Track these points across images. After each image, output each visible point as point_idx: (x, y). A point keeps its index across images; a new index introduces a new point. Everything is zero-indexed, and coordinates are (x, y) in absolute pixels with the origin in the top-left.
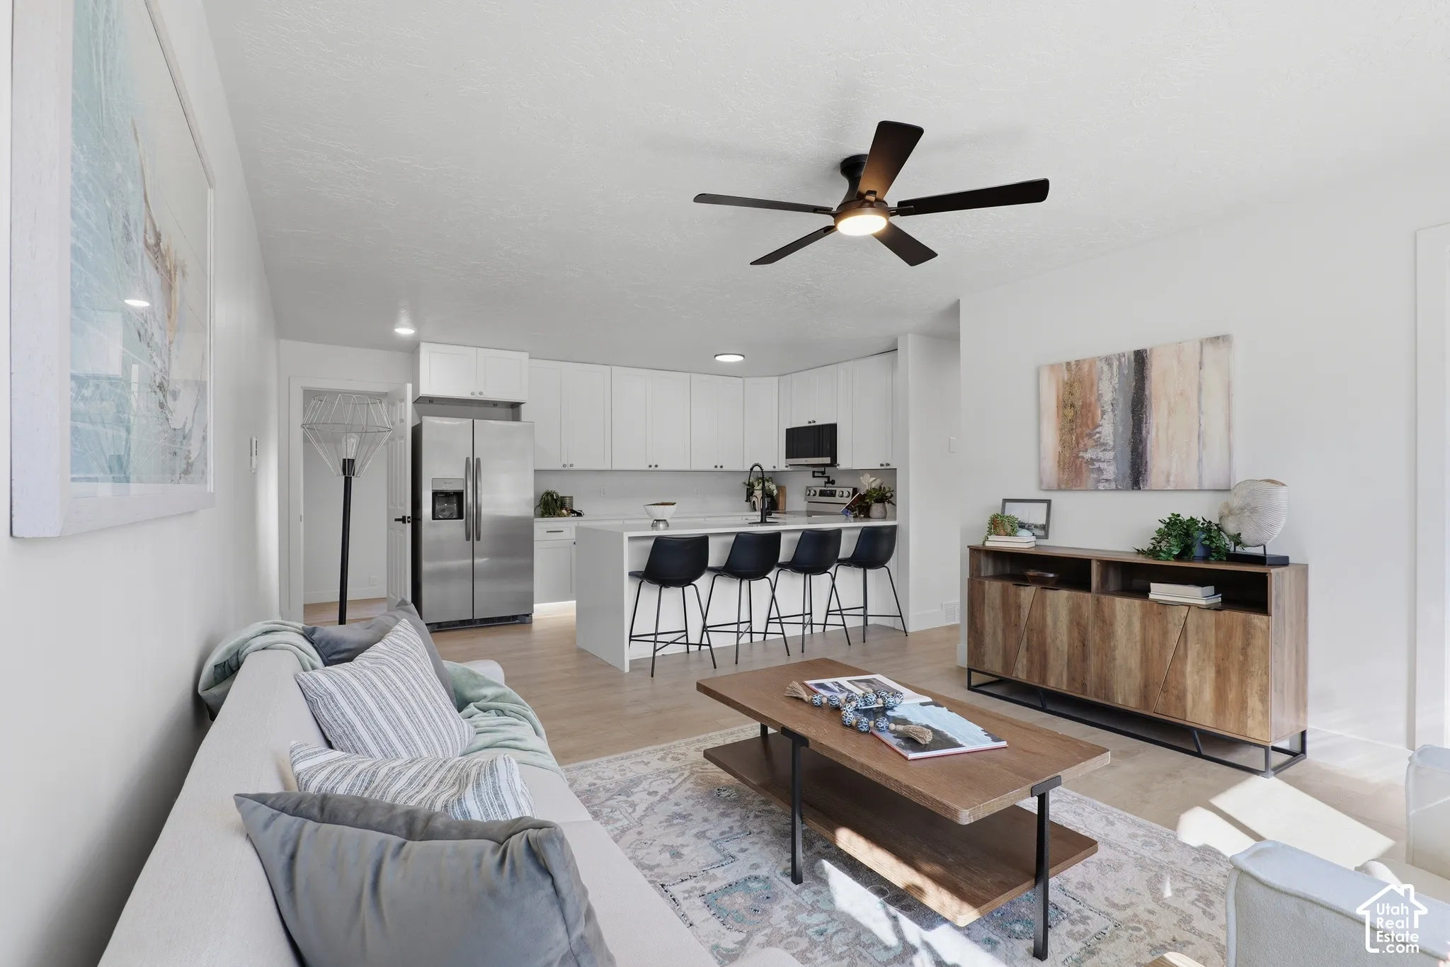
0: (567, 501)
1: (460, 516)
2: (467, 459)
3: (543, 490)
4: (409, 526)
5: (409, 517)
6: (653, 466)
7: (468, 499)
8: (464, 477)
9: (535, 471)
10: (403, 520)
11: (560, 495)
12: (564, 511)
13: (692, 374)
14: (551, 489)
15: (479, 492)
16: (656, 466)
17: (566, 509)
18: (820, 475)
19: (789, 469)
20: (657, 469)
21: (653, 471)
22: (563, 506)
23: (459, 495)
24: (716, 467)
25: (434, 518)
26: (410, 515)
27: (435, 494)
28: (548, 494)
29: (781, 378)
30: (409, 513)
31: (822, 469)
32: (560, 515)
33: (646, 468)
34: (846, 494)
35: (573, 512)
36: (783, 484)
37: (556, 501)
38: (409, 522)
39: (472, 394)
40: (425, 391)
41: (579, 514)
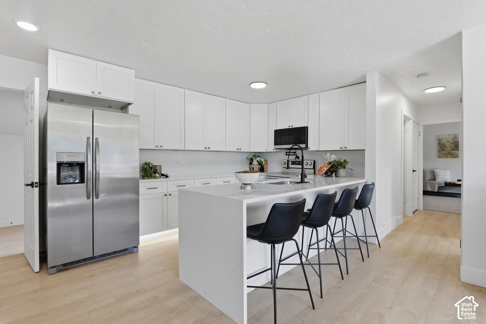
0: (158, 168)
1: (82, 181)
2: (88, 138)
3: (144, 162)
4: (36, 190)
5: (36, 183)
6: (207, 148)
7: (89, 168)
8: (85, 152)
9: (140, 149)
10: (32, 185)
11: (154, 165)
12: (157, 175)
13: (226, 99)
14: (148, 161)
15: (97, 162)
16: (209, 148)
17: (158, 173)
18: (293, 154)
19: (275, 151)
20: (209, 150)
21: (207, 150)
22: (155, 172)
23: (81, 166)
24: (238, 149)
25: (59, 183)
26: (38, 181)
27: (60, 165)
28: (146, 164)
29: (269, 104)
30: (36, 180)
31: (294, 151)
32: (155, 178)
33: (203, 149)
34: (309, 164)
35: (163, 175)
36: (266, 159)
37: (151, 168)
38: (36, 187)
39: (93, 93)
40: (53, 85)
41: (167, 177)
